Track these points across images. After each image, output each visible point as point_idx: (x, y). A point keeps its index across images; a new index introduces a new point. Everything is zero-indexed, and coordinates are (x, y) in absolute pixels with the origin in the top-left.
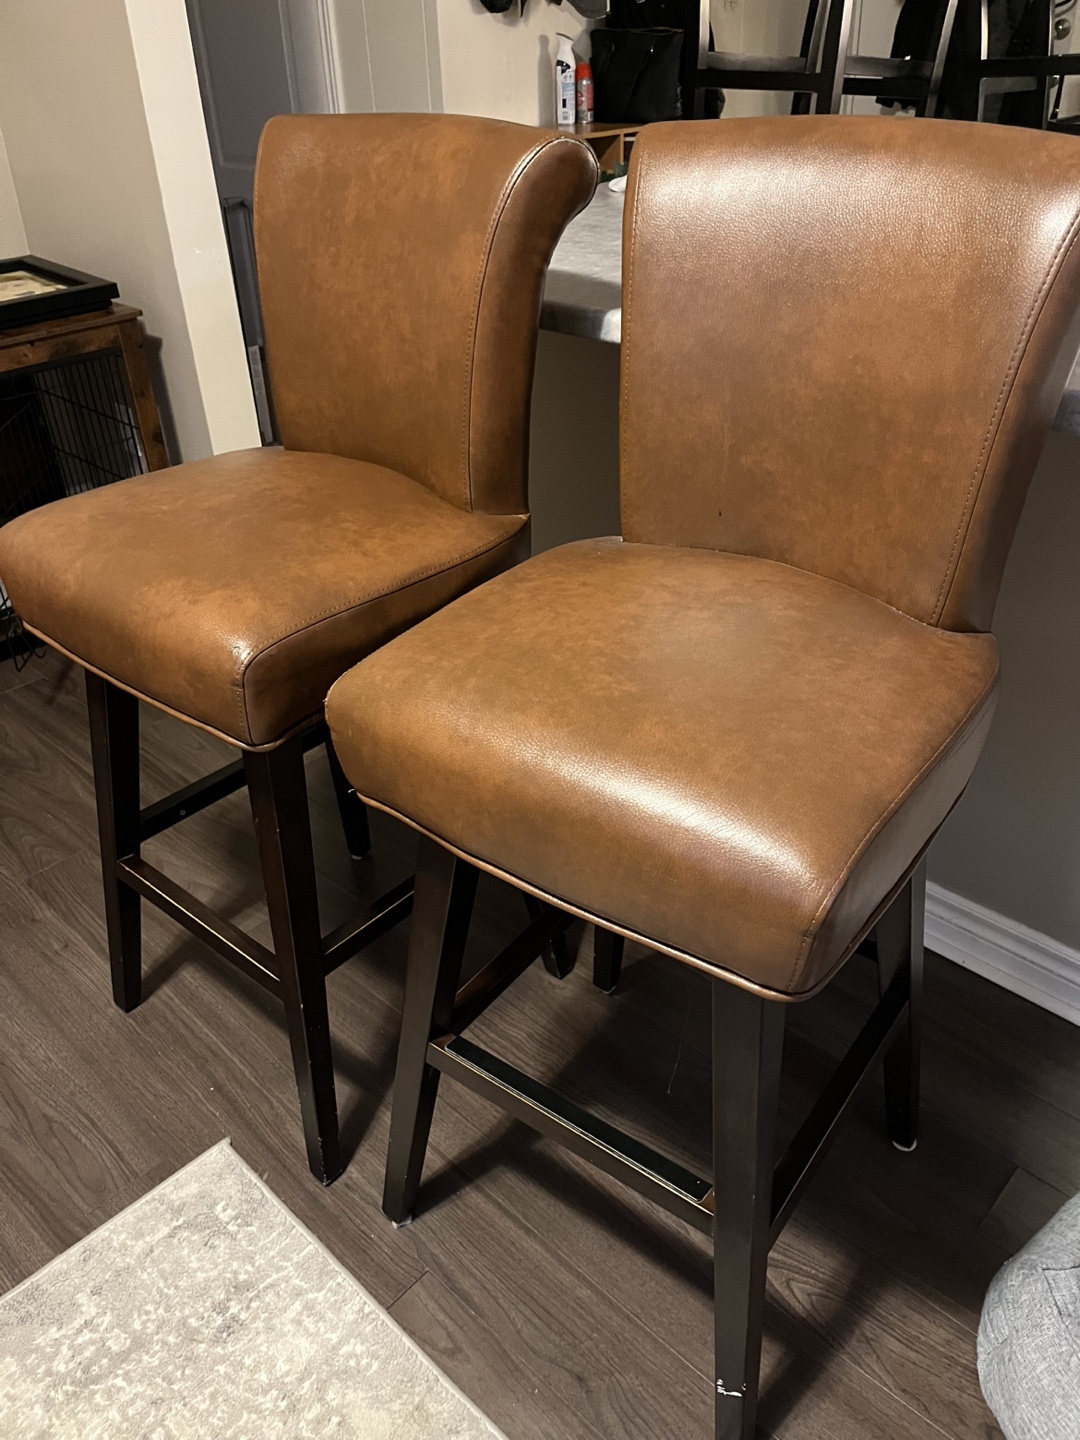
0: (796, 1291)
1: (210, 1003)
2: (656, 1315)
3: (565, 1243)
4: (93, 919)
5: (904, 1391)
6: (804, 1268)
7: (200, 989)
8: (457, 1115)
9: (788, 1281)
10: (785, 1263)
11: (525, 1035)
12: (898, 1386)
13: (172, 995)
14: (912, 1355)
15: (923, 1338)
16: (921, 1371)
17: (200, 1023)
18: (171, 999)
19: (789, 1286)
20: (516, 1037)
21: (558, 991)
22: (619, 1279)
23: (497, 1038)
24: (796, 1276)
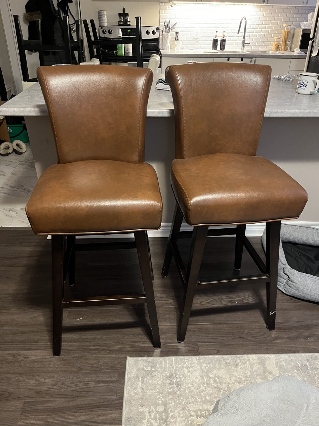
0: (250, 300)
1: (80, 337)
3: (213, 321)
6: (247, 296)
7: (73, 337)
13: (67, 343)
17: (84, 343)
22: (227, 319)
24: (248, 298)
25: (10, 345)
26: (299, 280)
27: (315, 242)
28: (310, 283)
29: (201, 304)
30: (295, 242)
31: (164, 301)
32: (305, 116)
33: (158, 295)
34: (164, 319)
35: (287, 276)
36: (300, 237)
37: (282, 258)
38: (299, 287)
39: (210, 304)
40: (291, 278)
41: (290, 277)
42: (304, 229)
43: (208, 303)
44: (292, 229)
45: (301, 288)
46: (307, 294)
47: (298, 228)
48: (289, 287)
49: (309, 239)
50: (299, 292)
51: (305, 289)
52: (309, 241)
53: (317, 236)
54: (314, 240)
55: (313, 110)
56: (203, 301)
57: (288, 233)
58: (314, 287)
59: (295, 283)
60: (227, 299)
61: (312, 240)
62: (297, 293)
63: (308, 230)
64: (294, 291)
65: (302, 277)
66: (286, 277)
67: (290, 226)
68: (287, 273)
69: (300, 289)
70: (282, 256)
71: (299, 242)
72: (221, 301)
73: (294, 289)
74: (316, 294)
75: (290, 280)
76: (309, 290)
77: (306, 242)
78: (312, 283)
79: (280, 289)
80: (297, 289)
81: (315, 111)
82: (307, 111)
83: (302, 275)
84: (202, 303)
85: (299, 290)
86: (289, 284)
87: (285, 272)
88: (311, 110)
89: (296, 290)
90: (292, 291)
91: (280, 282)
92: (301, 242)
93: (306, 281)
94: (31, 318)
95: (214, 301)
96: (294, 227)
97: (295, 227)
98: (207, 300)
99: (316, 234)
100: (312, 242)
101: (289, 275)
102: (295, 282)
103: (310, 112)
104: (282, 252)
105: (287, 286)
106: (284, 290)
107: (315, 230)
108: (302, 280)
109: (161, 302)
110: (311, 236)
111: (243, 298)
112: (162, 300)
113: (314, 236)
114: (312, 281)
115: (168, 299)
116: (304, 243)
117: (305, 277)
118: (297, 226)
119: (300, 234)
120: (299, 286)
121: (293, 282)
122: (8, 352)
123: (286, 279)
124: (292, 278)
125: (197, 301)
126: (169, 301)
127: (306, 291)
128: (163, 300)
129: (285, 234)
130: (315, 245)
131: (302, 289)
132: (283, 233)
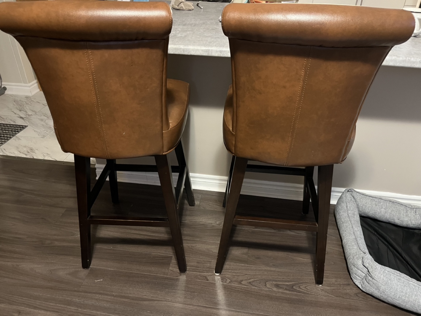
0: (302, 288)
1: (93, 304)
2: (281, 312)
3: (249, 309)
4: (22, 299)
5: (337, 296)
6: (300, 282)
7: (85, 302)
8: (196, 293)
9: (299, 286)
10: (295, 283)
11: (196, 263)
12: (335, 296)
13: (76, 309)
14: (332, 288)
15: (331, 283)
16: (336, 290)
17: (95, 312)
18: (77, 310)
19: (300, 288)
20: (194, 265)
21: (195, 247)
22: (267, 309)
23: (190, 268)
24: (300, 285)
25: (20, 299)
26: (381, 278)
27: (401, 222)
28: (396, 284)
29: (240, 283)
30: (375, 218)
31: (198, 273)
32: (398, 64)
33: (192, 264)
34: (192, 297)
35: (367, 270)
36: (383, 213)
37: (360, 240)
38: (381, 287)
39: (251, 284)
40: (371, 273)
41: (370, 271)
42: (389, 203)
43: (250, 283)
44: (374, 203)
45: (383, 288)
46: (390, 297)
47: (381, 202)
48: (367, 284)
49: (394, 217)
50: (380, 292)
51: (387, 290)
52: (394, 220)
53: (405, 215)
54: (400, 219)
55: (410, 58)
56: (244, 279)
57: (367, 207)
58: (400, 290)
59: (376, 281)
60: (273, 282)
61: (399, 219)
62: (376, 293)
63: (394, 206)
64: (373, 290)
65: (385, 274)
66: (365, 270)
67: (372, 198)
68: (367, 265)
69: (381, 290)
70: (361, 237)
71: (381, 219)
72: (266, 283)
73: (374, 288)
74: (402, 298)
75: (370, 275)
76: (392, 292)
77: (390, 220)
78: (399, 283)
79: (356, 283)
80: (378, 288)
81: (412, 59)
82: (401, 59)
83: (386, 271)
84: (242, 282)
85: (379, 290)
86: (367, 280)
87: (364, 264)
88: (406, 57)
89: (376, 289)
90: (370, 289)
91: (357, 274)
92: (383, 219)
93: (390, 280)
94: (50, 271)
95: (258, 281)
96: (376, 200)
97: (378, 200)
98: (249, 280)
99: (404, 212)
100: (397, 222)
101: (369, 269)
102: (376, 279)
103: (404, 61)
104: (360, 232)
105: (366, 281)
106: (362, 286)
107: (404, 206)
108: (385, 278)
109: (195, 273)
110: (397, 214)
111: (293, 283)
112: (196, 270)
113: (402, 215)
114: (399, 282)
115: (204, 271)
116: (388, 222)
117: (390, 275)
118: (380, 200)
119: (383, 210)
120: (380, 285)
121: (373, 279)
122: (14, 307)
123: (365, 272)
124: (373, 273)
125: (237, 278)
126: (205, 273)
127: (388, 293)
128: (198, 271)
129: (364, 207)
130: (401, 225)
131: (384, 290)
132: (361, 205)
